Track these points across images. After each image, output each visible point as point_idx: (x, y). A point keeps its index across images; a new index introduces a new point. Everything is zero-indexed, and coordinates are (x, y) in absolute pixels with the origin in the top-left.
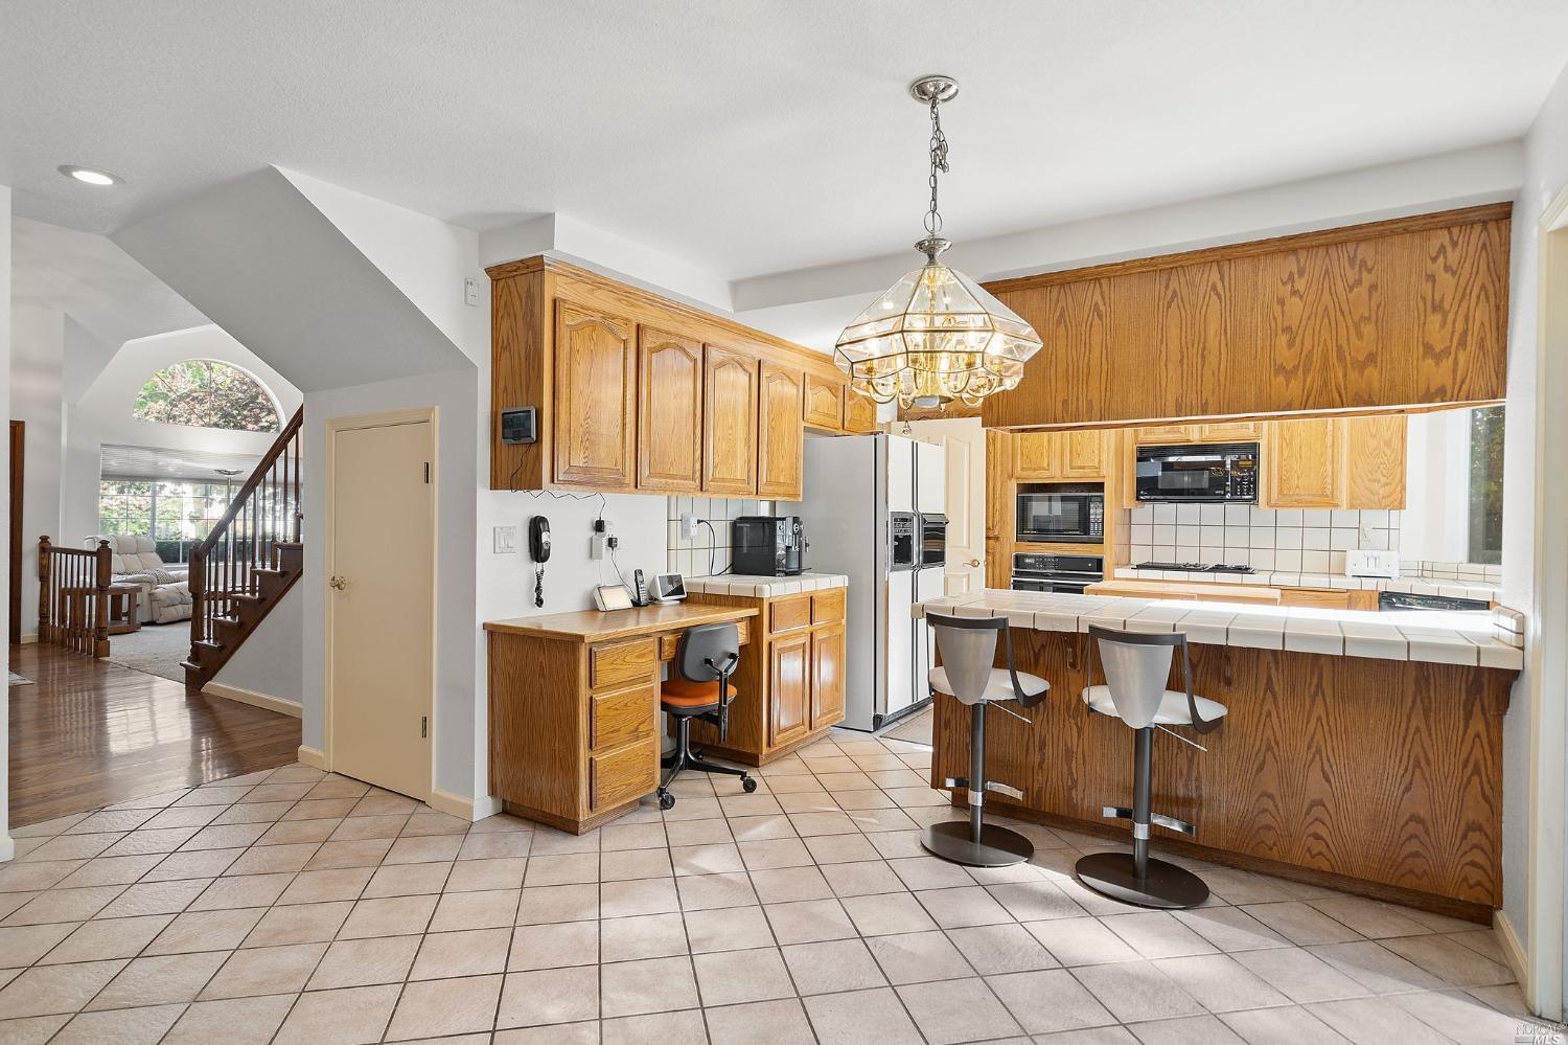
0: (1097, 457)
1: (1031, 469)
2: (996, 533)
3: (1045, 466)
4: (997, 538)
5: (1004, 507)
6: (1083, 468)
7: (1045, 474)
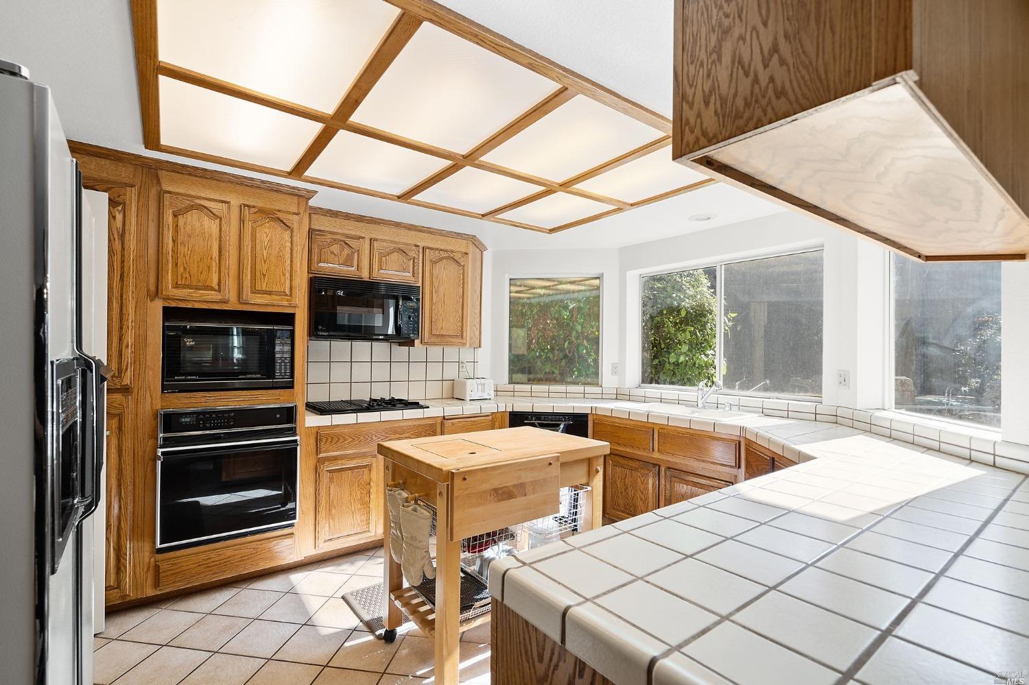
0: (288, 282)
1: (189, 287)
2: (126, 381)
3: (215, 284)
4: (126, 390)
5: (141, 342)
6: (270, 293)
7: (213, 295)
